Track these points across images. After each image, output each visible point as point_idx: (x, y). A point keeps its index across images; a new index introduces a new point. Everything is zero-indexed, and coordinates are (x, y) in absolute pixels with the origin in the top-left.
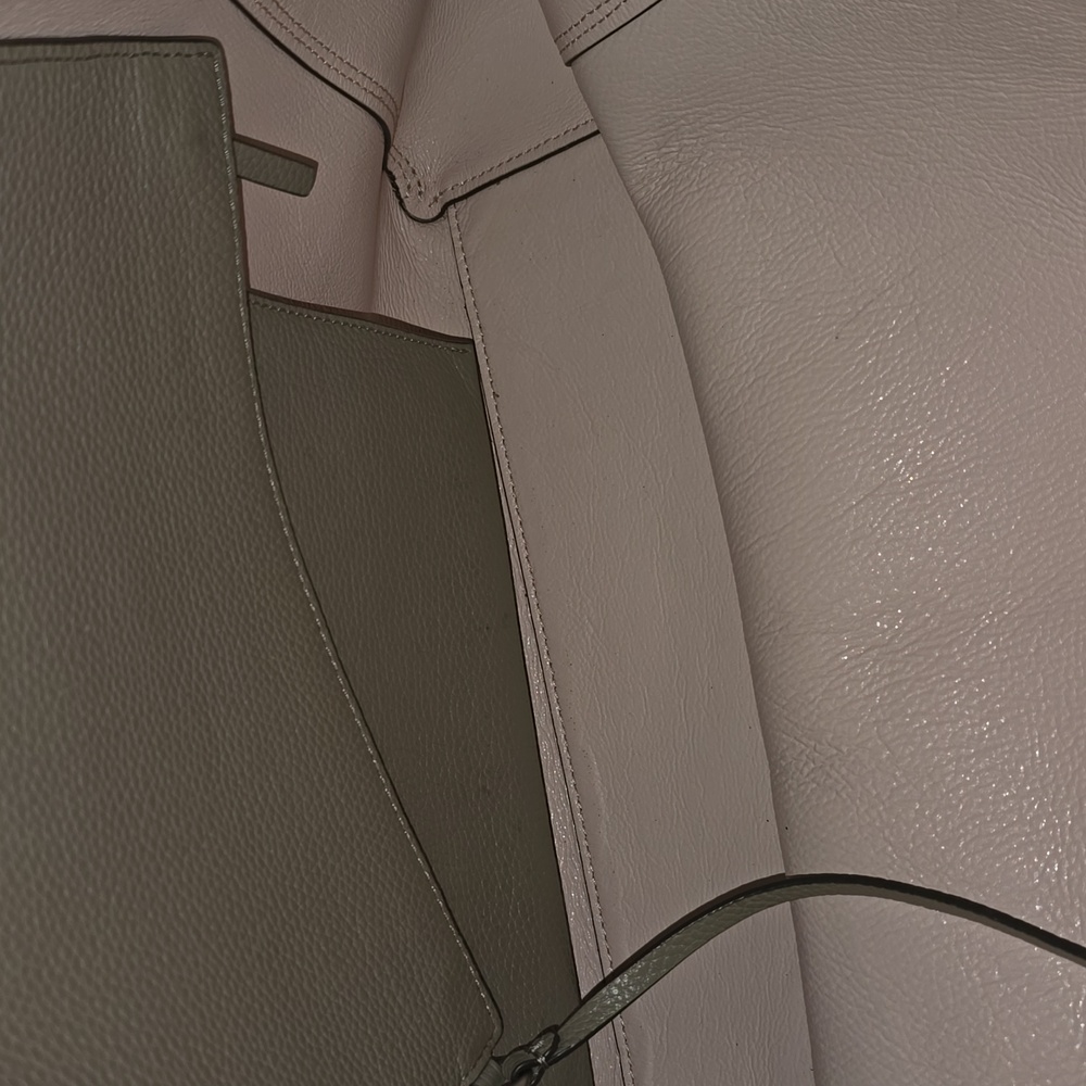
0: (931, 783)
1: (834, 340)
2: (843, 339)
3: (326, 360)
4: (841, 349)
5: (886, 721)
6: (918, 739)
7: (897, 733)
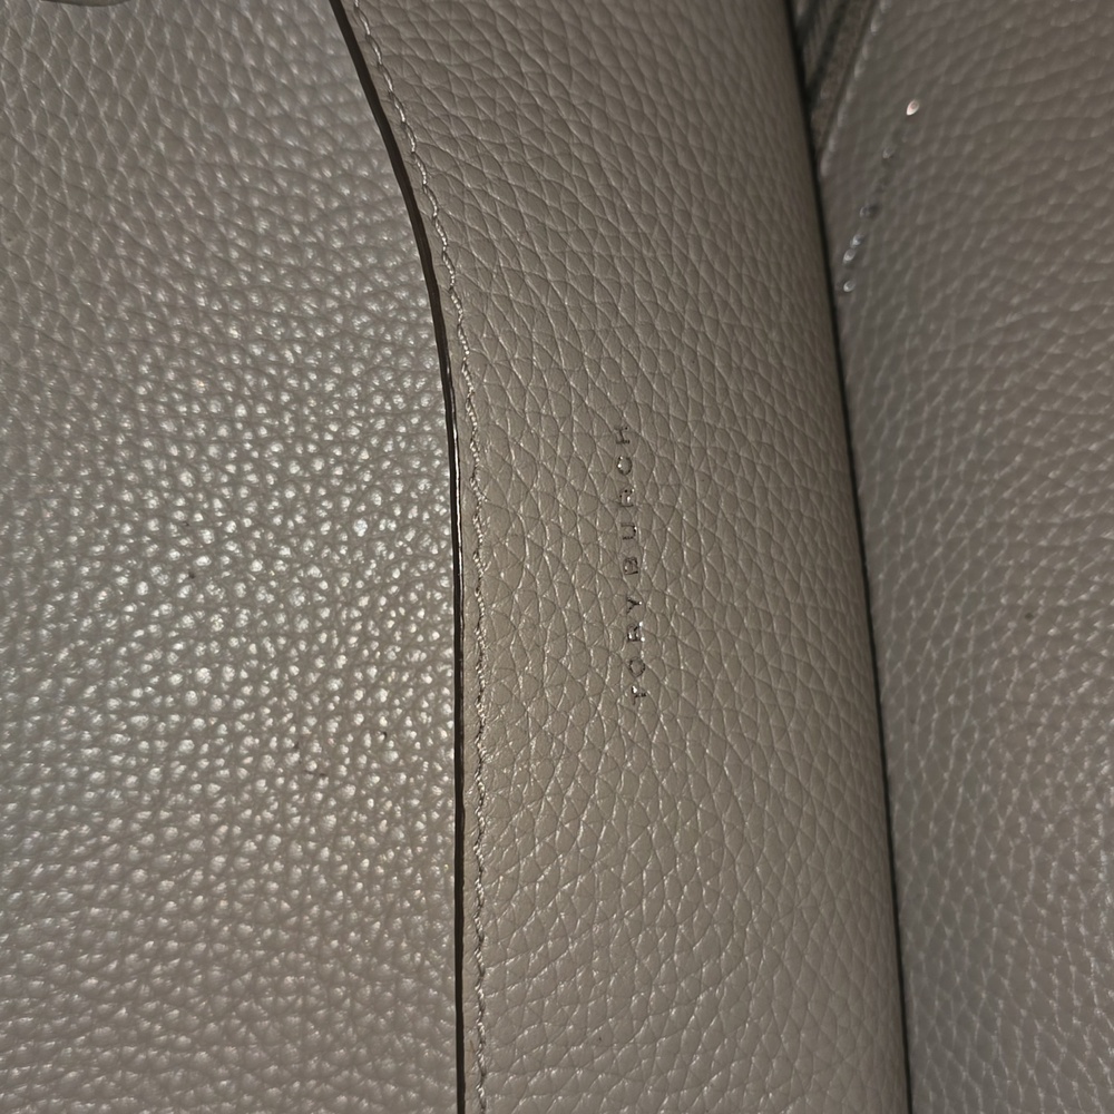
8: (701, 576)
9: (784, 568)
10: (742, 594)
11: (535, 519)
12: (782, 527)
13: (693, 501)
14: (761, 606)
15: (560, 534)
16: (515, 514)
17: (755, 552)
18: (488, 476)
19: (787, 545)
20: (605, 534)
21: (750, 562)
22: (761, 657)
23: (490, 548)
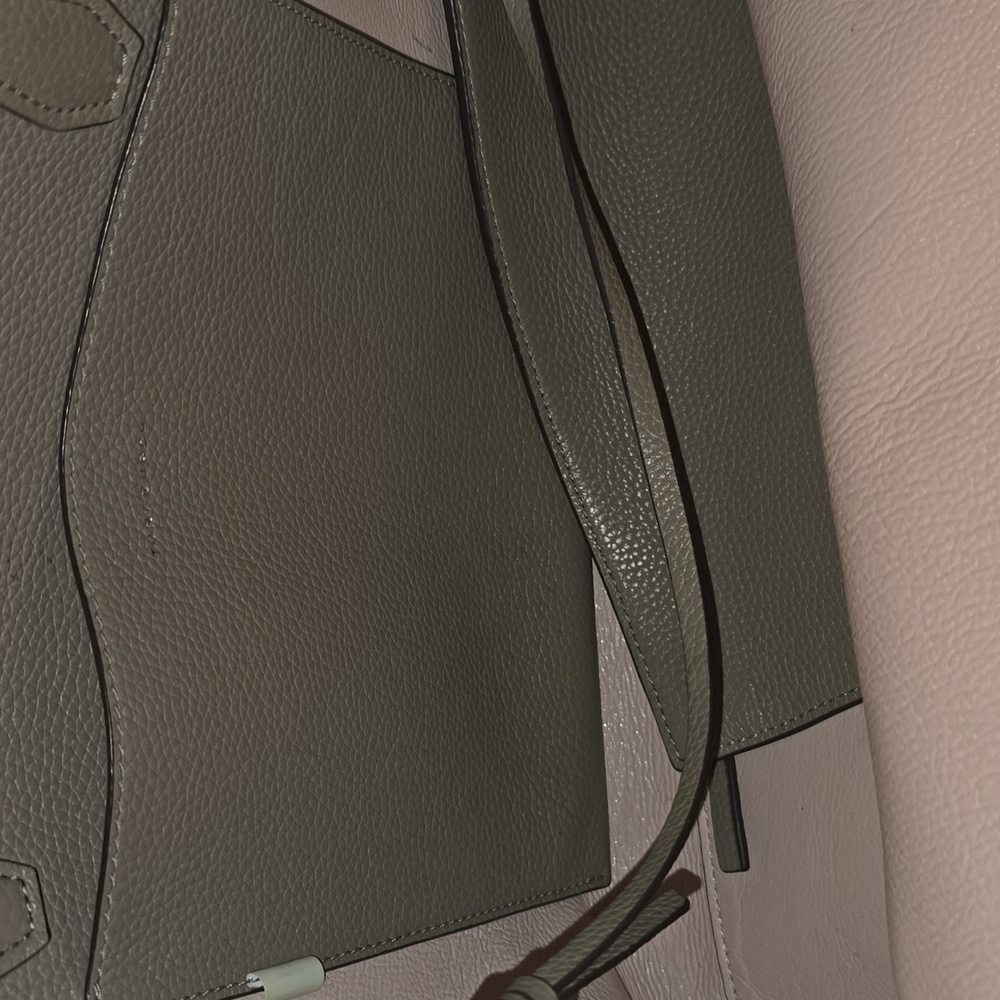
0: (925, 566)
1: (850, 33)
2: (859, 30)
3: (423, 118)
4: (856, 43)
5: (885, 492)
6: (916, 514)
7: (895, 507)
8: (180, 500)
9: (225, 502)
10: (202, 511)
11: (99, 462)
12: (224, 482)
13: (176, 464)
14: (212, 518)
15: (110, 472)
16: (90, 459)
17: (208, 492)
18: (79, 439)
19: (227, 490)
20: (132, 474)
21: (205, 497)
22: (214, 542)
23: (78, 473)
